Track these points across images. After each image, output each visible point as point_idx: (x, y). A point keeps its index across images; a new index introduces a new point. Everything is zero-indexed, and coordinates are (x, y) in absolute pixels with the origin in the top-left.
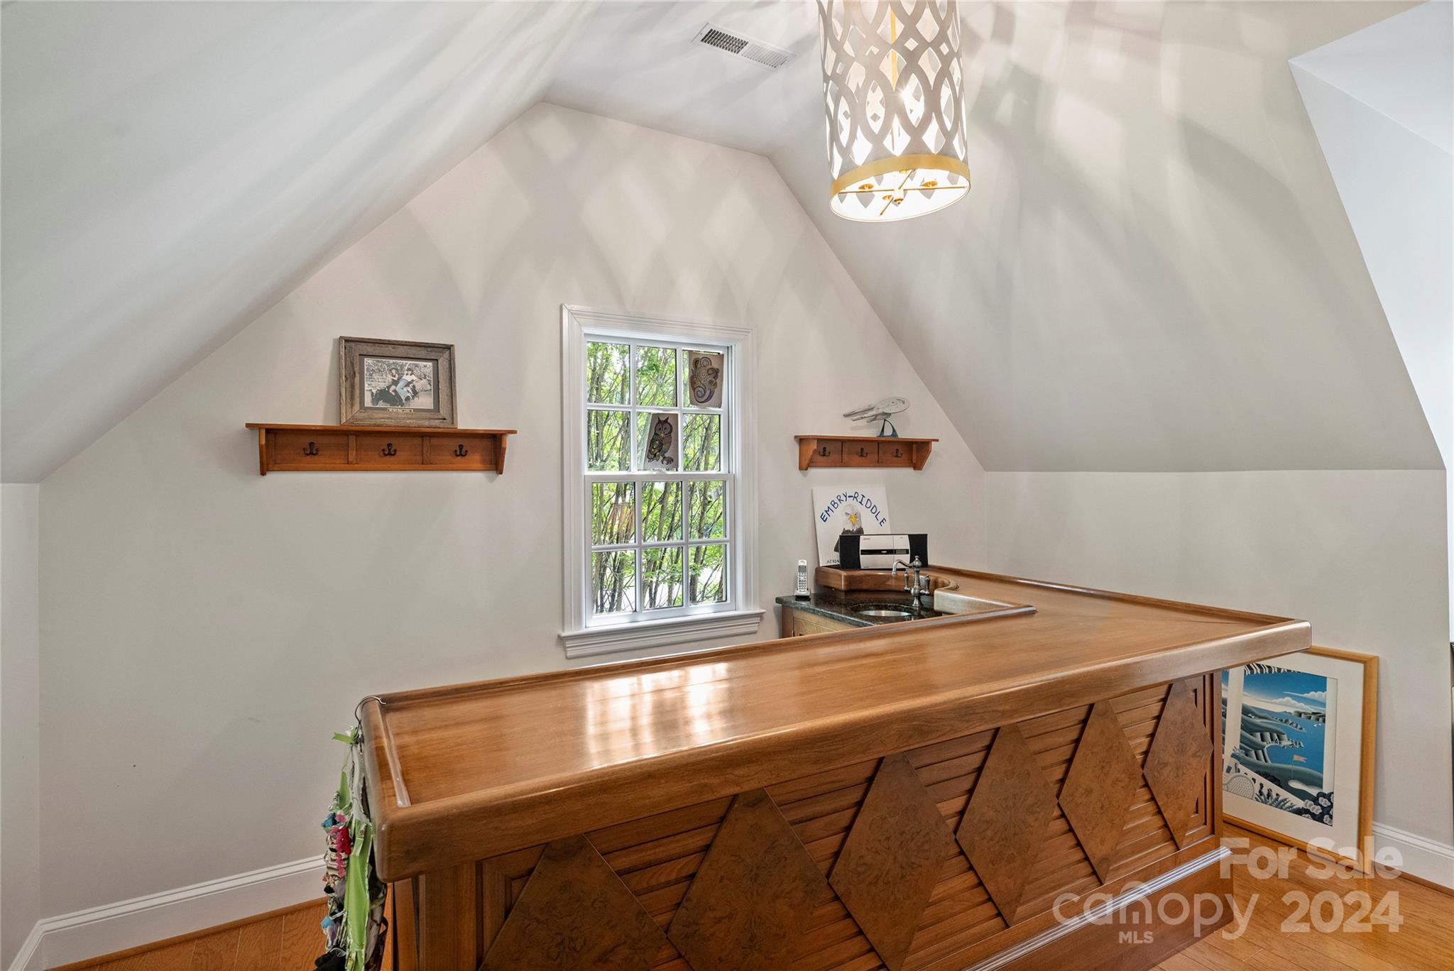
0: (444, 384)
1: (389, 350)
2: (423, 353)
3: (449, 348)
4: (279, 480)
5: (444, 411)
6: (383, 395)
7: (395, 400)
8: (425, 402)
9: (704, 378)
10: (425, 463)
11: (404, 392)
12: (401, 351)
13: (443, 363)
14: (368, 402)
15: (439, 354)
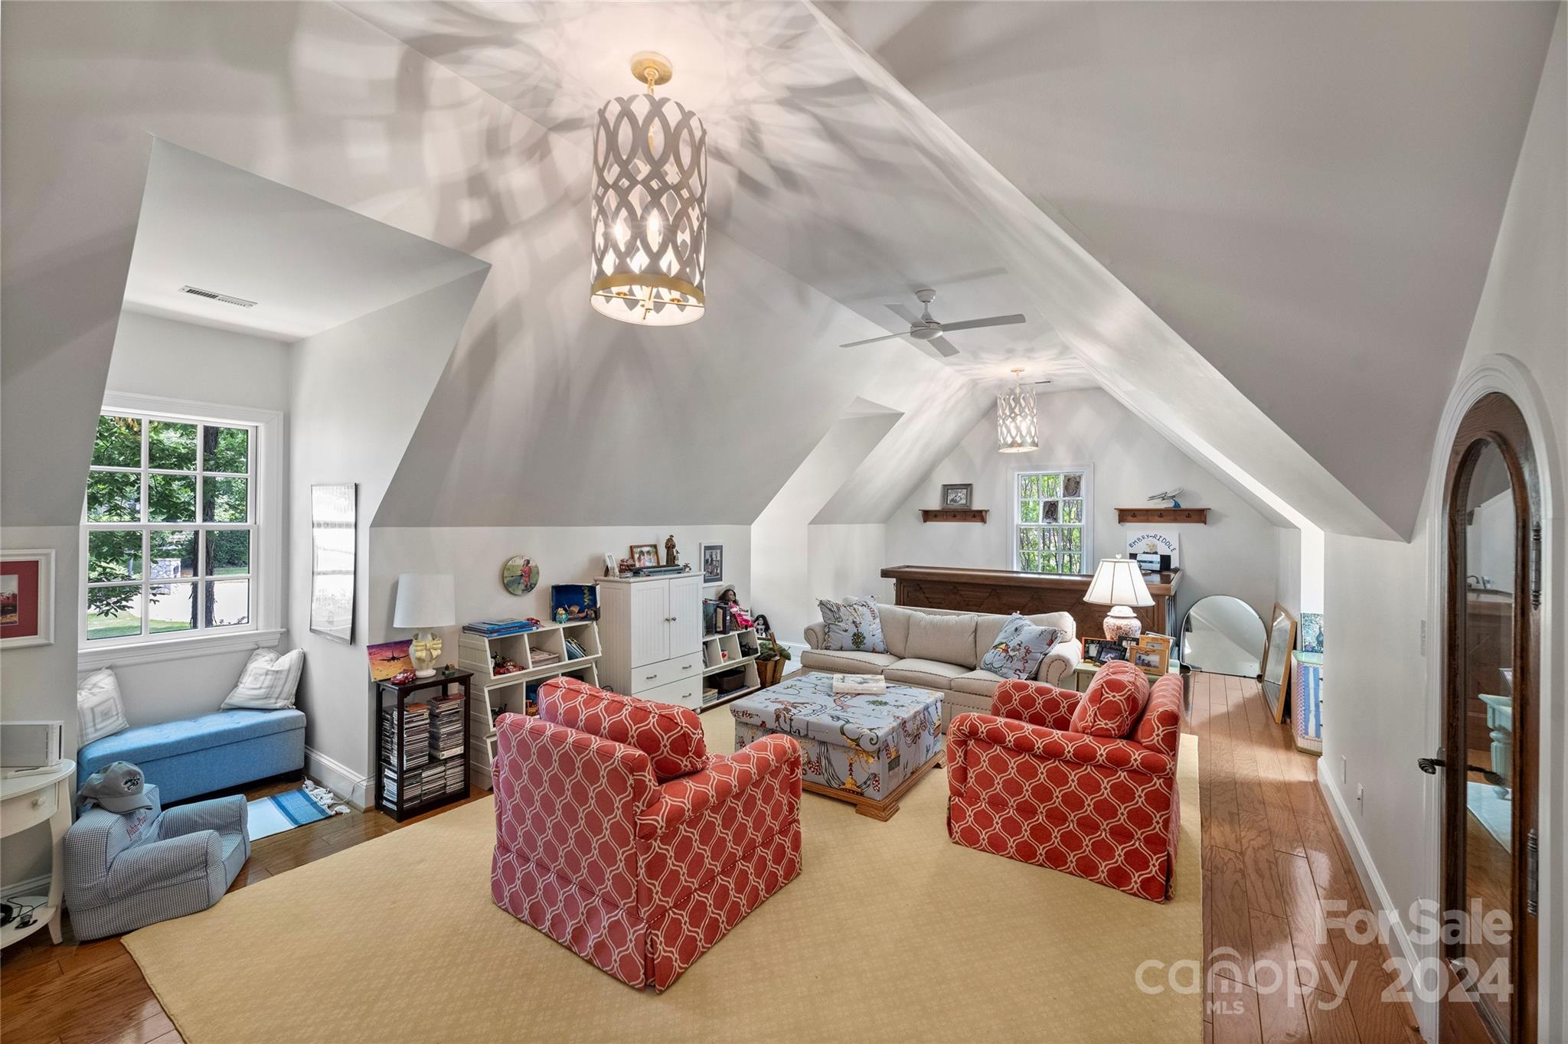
0: (970, 496)
1: (955, 487)
2: (963, 487)
3: (970, 485)
4: (929, 524)
5: (968, 504)
6: (952, 500)
7: (955, 501)
8: (963, 501)
9: (1072, 485)
10: (965, 520)
11: (958, 499)
12: (958, 487)
13: (969, 489)
14: (949, 502)
15: (968, 487)
